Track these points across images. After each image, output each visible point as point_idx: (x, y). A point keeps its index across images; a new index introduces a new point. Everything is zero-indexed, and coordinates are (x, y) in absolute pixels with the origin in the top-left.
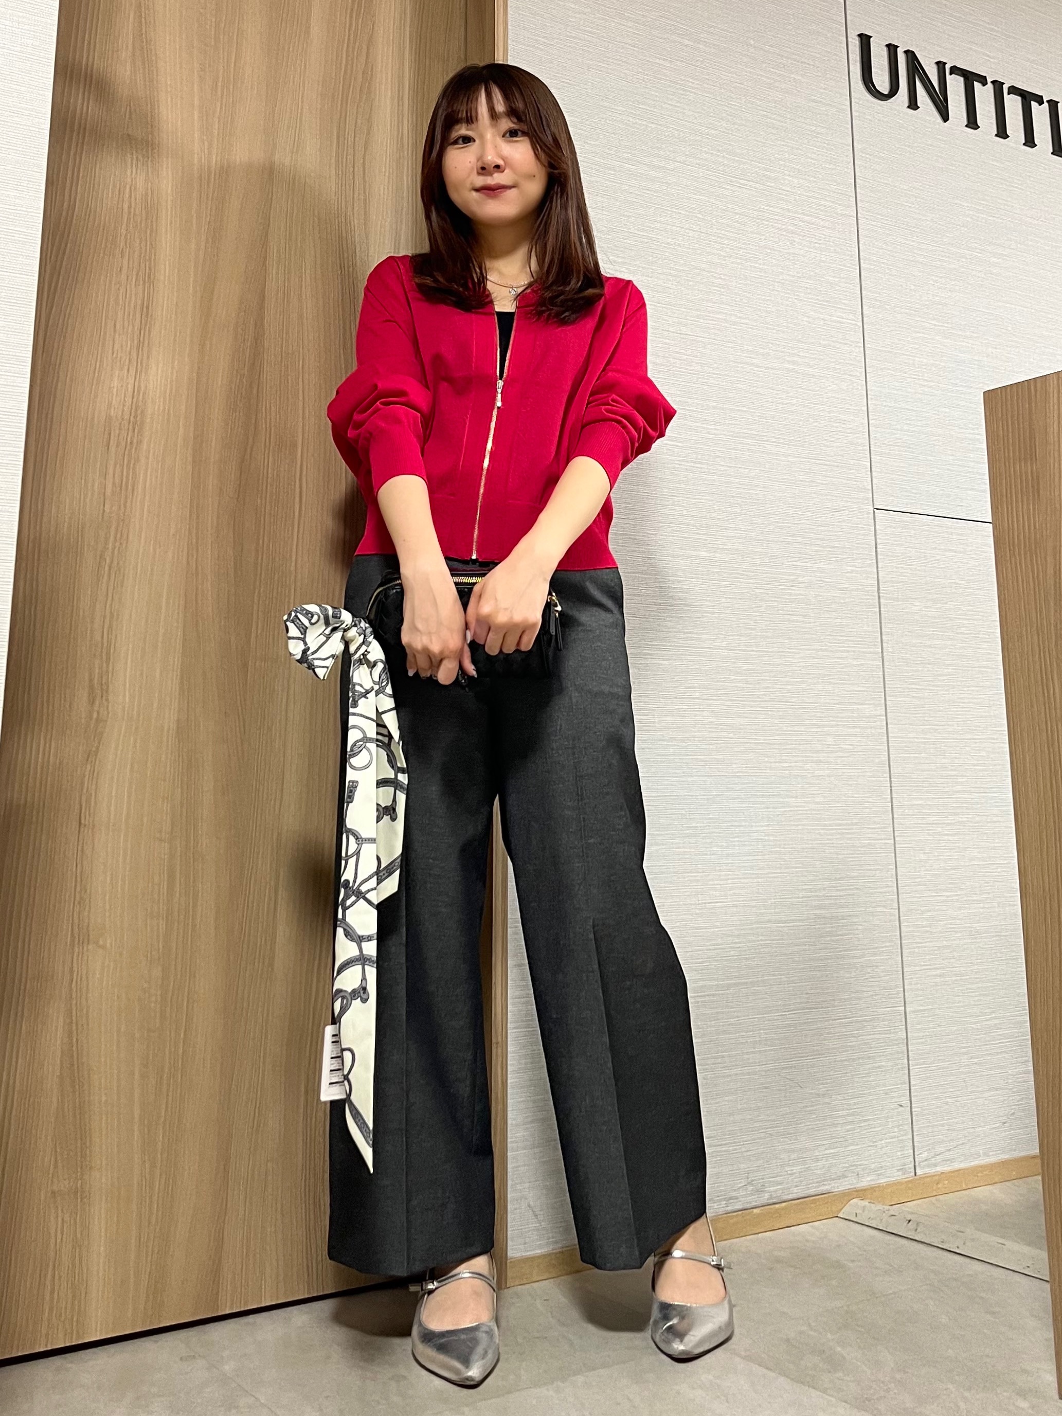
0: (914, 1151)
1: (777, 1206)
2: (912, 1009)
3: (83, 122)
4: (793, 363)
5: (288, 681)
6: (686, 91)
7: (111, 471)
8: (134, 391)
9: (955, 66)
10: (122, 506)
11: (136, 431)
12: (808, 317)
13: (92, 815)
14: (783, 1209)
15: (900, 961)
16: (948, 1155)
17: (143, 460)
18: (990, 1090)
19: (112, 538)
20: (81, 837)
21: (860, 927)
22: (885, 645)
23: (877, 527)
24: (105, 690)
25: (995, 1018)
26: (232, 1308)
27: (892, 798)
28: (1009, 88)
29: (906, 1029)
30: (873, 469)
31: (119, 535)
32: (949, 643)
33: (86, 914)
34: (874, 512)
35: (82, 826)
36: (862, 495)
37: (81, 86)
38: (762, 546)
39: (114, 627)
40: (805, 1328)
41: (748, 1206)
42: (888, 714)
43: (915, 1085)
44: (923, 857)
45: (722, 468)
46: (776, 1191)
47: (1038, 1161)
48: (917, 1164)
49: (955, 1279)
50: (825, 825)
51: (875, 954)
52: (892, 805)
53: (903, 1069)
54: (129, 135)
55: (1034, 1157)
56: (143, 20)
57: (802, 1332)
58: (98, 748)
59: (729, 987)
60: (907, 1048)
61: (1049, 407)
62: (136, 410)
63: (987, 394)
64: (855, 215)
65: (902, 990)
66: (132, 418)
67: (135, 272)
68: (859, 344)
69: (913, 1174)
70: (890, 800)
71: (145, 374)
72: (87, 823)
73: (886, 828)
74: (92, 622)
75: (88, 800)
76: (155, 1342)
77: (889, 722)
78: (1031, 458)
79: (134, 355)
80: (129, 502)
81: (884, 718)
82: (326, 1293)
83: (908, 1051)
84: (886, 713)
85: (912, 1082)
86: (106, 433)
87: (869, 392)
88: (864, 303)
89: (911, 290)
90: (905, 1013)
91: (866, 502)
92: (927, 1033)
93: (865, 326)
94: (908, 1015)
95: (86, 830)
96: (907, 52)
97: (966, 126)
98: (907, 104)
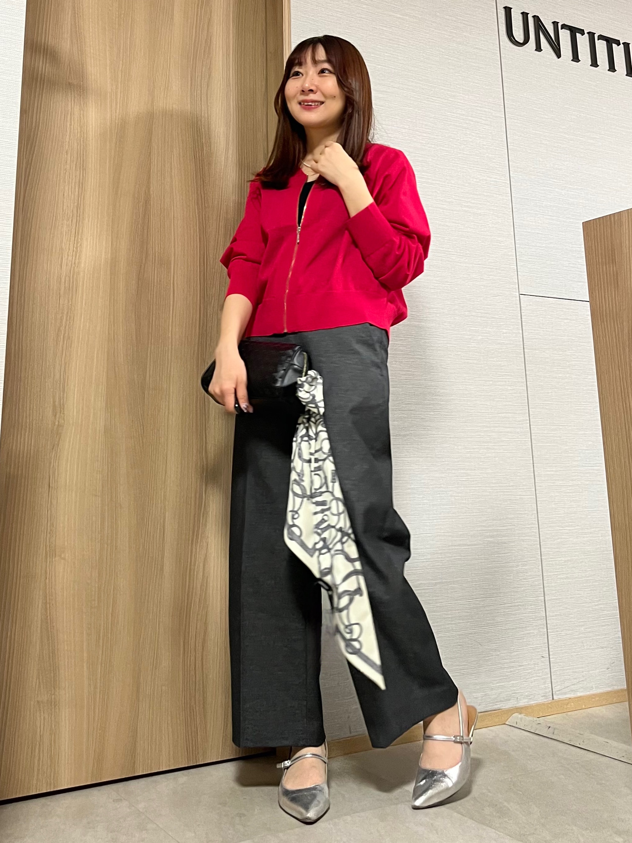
0: (552, 685)
2: (549, 599)
3: (43, 78)
4: (468, 207)
5: (169, 402)
6: (399, 45)
7: (63, 280)
8: (75, 233)
10: (70, 301)
11: (77, 256)
12: (476, 179)
13: (56, 481)
15: (541, 569)
16: (574, 687)
17: (82, 273)
18: (598, 648)
19: (64, 319)
20: (50, 494)
21: (516, 549)
22: (528, 377)
23: (522, 305)
24: (62, 408)
25: (601, 604)
26: (143, 771)
27: (534, 470)
29: (545, 611)
30: (518, 270)
31: (68, 318)
33: (54, 539)
34: (520, 296)
35: (51, 488)
36: (512, 286)
37: (42, 55)
38: (451, 318)
39: (67, 371)
42: (531, 419)
43: (552, 645)
44: (554, 506)
47: (626, 693)
48: (554, 693)
49: (578, 763)
50: (493, 487)
51: (525, 565)
52: (534, 475)
53: (544, 634)
54: (69, 83)
55: (623, 690)
56: (77, 15)
58: (59, 442)
60: (546, 622)
61: (623, 231)
62: (77, 244)
63: (584, 223)
64: (504, 117)
65: (542, 586)
66: (75, 249)
67: (75, 163)
68: (508, 195)
69: (552, 698)
70: (533, 472)
71: (82, 223)
72: (53, 486)
73: (531, 488)
74: (54, 368)
75: (54, 473)
76: (99, 790)
77: (531, 424)
78: (613, 263)
79: (75, 212)
80: (74, 297)
81: (528, 421)
82: (198, 764)
83: (547, 624)
84: (529, 418)
85: (550, 643)
86: (60, 257)
87: (515, 224)
88: (510, 169)
89: (540, 161)
90: (545, 600)
91: (514, 290)
92: (558, 613)
93: (511, 183)
94: (546, 602)
95: (53, 490)
96: (534, 17)
97: (572, 60)
98: (535, 48)
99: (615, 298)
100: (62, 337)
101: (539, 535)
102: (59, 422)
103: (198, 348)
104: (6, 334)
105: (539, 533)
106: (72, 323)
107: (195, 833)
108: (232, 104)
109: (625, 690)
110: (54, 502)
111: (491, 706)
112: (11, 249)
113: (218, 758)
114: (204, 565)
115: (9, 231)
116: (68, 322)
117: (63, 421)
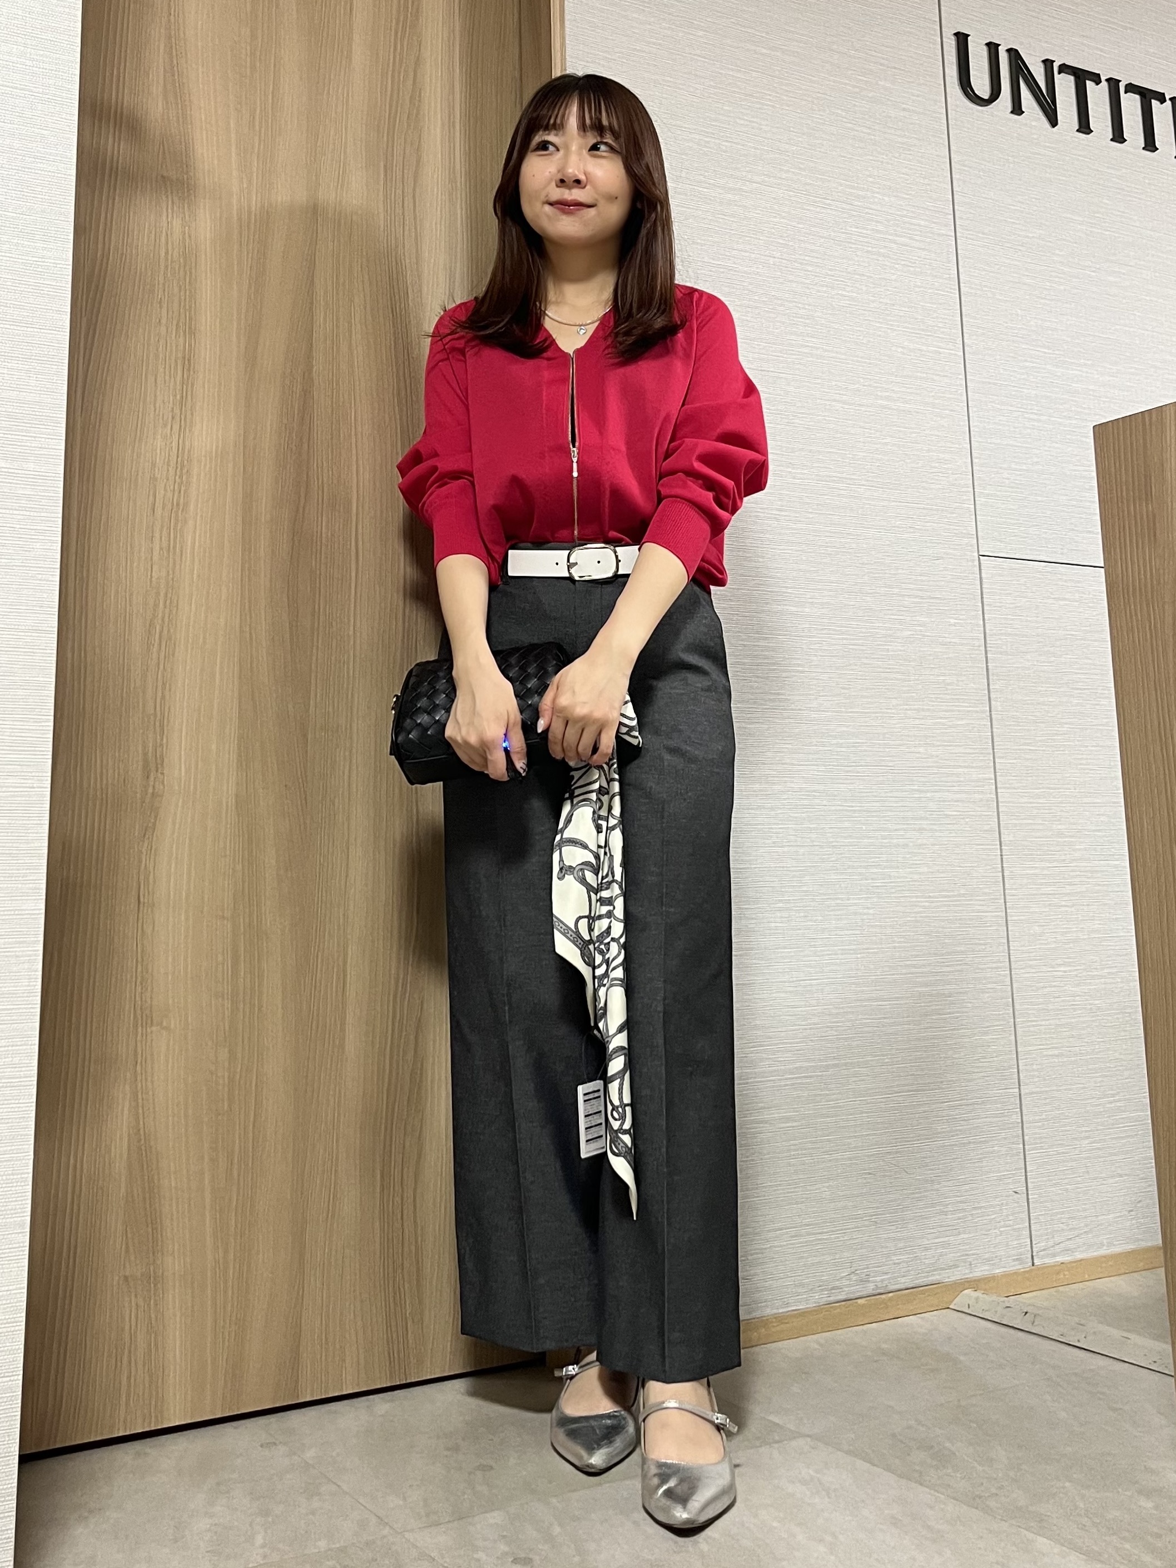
0: (1031, 1241)
1: (883, 1296)
2: (1027, 1091)
3: (115, 165)
4: (887, 398)
5: (351, 752)
6: (763, 104)
7: (157, 535)
8: (178, 451)
9: (1064, 64)
10: (171, 572)
11: (182, 492)
12: (902, 348)
13: (151, 893)
14: (890, 1299)
15: (1014, 1041)
16: (1070, 1244)
17: (191, 523)
18: (1112, 1177)
19: (161, 605)
20: (141, 915)
21: (969, 1005)
22: (993, 703)
23: (983, 575)
24: (160, 764)
25: (1119, 1101)
26: (312, 1395)
27: (1002, 867)
28: (1126, 86)
29: (1022, 1113)
30: (977, 512)
31: (168, 602)
32: (1065, 699)
33: (148, 994)
34: (979, 559)
35: (141, 905)
36: (966, 540)
37: (111, 125)
38: (856, 598)
39: (167, 697)
40: (912, 1423)
41: (852, 1296)
42: (998, 778)
43: (1031, 1171)
44: (1037, 930)
45: (811, 516)
46: (882, 1281)
47: (1161, 1253)
48: (1035, 1254)
49: (1076, 1374)
50: (930, 897)
51: (986, 1033)
52: (1003, 876)
53: (1018, 1153)
54: (162, 176)
55: (1156, 1248)
56: (174, 52)
57: (909, 1427)
58: (154, 824)
59: (827, 1067)
60: (1023, 1132)
61: (1166, 441)
62: (181, 469)
63: (1097, 429)
64: (953, 234)
65: (1016, 1070)
66: (177, 477)
67: (175, 323)
68: (960, 377)
69: (1031, 1264)
70: (1000, 870)
71: (190, 431)
72: (146, 901)
73: (997, 899)
74: (144, 692)
75: (146, 878)
76: (235, 1428)
77: (998, 786)
78: (1147, 500)
79: (177, 411)
80: (178, 567)
81: (993, 781)
82: (409, 1381)
83: (1023, 1135)
84: (995, 776)
85: (1029, 1168)
86: (151, 493)
87: (971, 429)
88: (965, 331)
89: (1017, 315)
90: (1020, 1095)
91: (970, 548)
92: (1044, 1117)
93: (966, 355)
94: (1023, 1097)
95: (145, 908)
96: (1009, 51)
97: (1077, 131)
98: (1010, 110)
99: (1150, 562)
100: (157, 636)
101: (1011, 980)
102: (154, 787)
103: (402, 655)
104: (56, 633)
105: (1011, 978)
106: (174, 612)
107: (405, 1499)
108: (460, 213)
109: (1160, 1248)
110: (149, 931)
111: (925, 1277)
112: (62, 479)
113: (444, 1371)
114: (416, 1038)
115: (57, 447)
116: (167, 611)
117: (162, 787)
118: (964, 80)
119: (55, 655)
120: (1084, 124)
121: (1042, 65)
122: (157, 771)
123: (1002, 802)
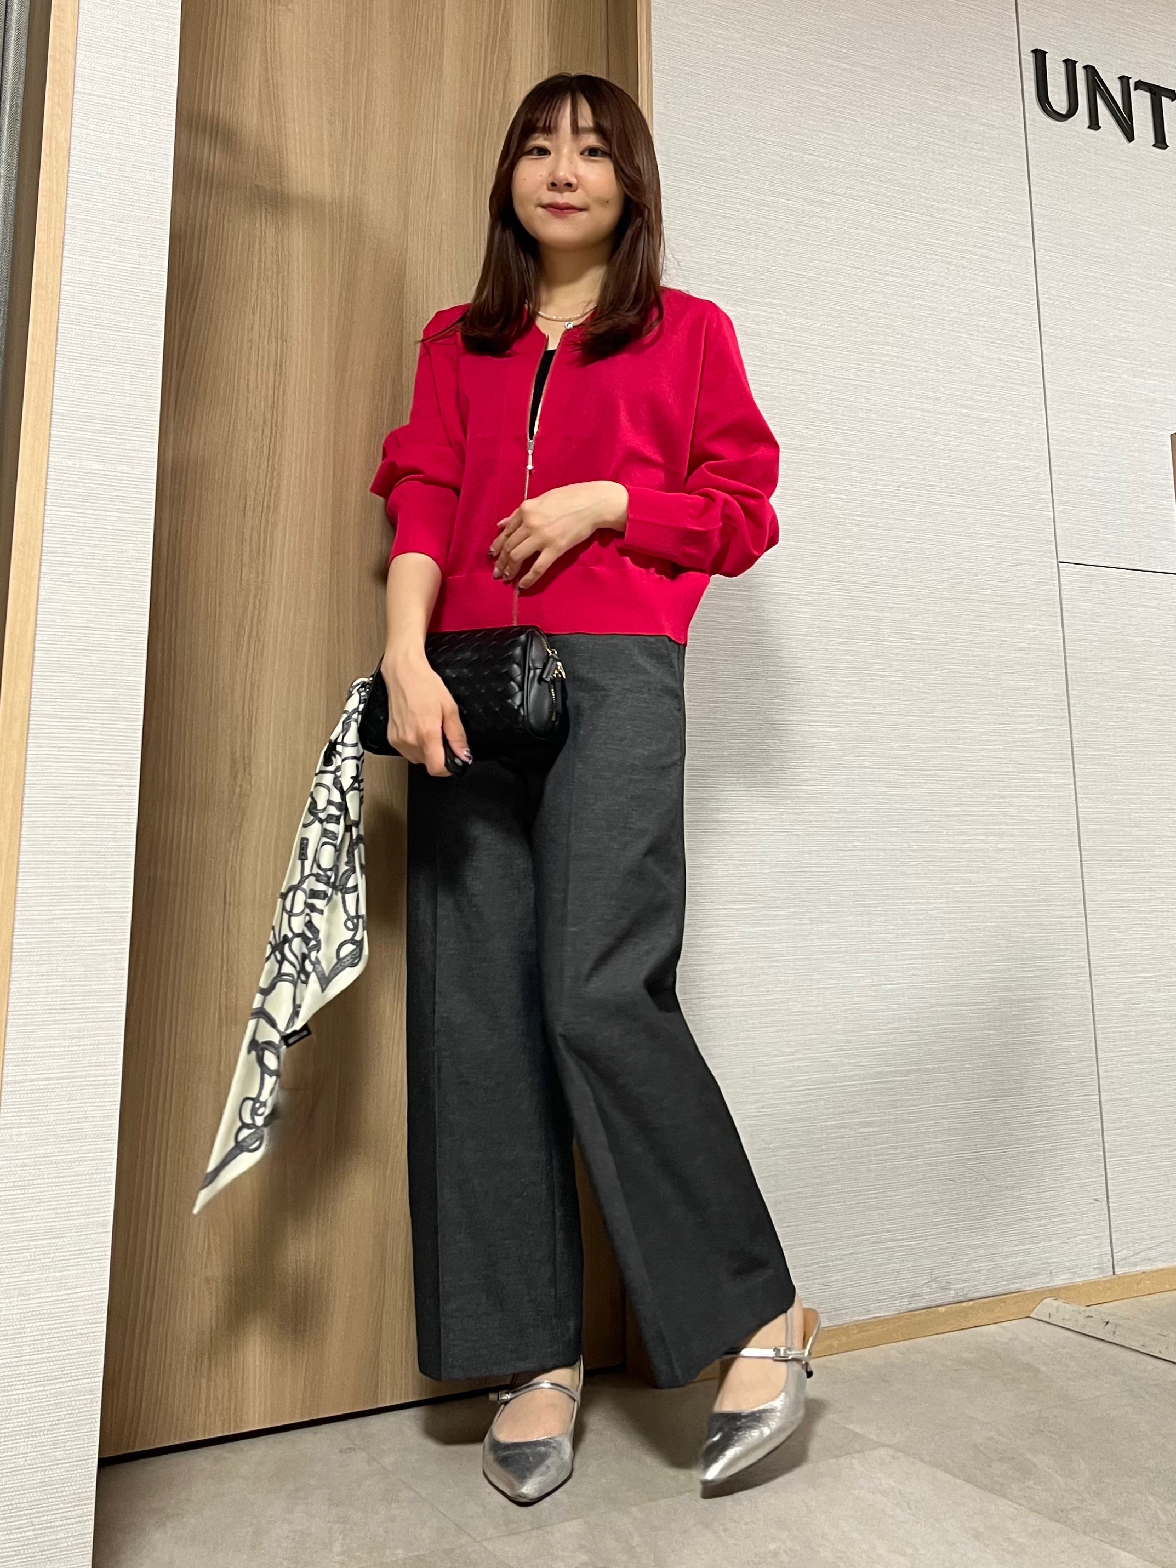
0: (1112, 1249)
1: (964, 1304)
2: (1108, 1098)
3: (210, 175)
4: (965, 406)
6: (845, 118)
7: (248, 536)
8: (269, 453)
9: (1140, 81)
10: (261, 575)
11: (273, 494)
12: (983, 357)
13: (237, 893)
14: (970, 1308)
15: (1094, 1047)
16: (1151, 1254)
17: (281, 526)
19: (251, 606)
20: (226, 915)
21: (1050, 1011)
22: (1072, 708)
23: (1063, 581)
24: (247, 765)
26: (392, 1400)
27: (1082, 873)
29: (1102, 1119)
30: (1056, 520)
31: (257, 603)
32: (1143, 705)
33: (234, 994)
34: (1058, 565)
35: (227, 905)
36: (1045, 547)
37: (207, 137)
38: (936, 604)
39: (255, 697)
40: (992, 1434)
41: (934, 1304)
42: (1078, 784)
43: (1112, 1179)
44: (1118, 936)
45: (892, 522)
46: (962, 1289)
48: (1115, 1263)
49: (1156, 1385)
50: (1011, 902)
51: (1065, 1040)
52: (1083, 881)
53: (1098, 1161)
54: (257, 186)
56: (269, 64)
57: (990, 1438)
58: (241, 824)
59: (909, 1072)
60: (1103, 1139)
62: (272, 472)
63: (1174, 436)
64: (1032, 247)
65: (1096, 1077)
66: (268, 480)
67: (267, 328)
68: (1038, 386)
69: (1112, 1273)
70: (1080, 875)
71: (281, 436)
72: (232, 901)
73: (1077, 904)
74: (232, 693)
75: (233, 877)
76: (316, 1433)
77: (1078, 791)
79: (268, 415)
80: (267, 567)
81: (1073, 787)
83: (1103, 1142)
84: (1075, 782)
85: (1109, 1175)
86: (242, 496)
87: (1050, 437)
88: (1043, 340)
89: (1095, 325)
90: (1100, 1102)
91: (1049, 554)
92: (1124, 1124)
93: (1045, 365)
94: (1103, 1104)
95: (231, 908)
96: (1086, 67)
97: (1154, 146)
98: (1087, 124)
100: (246, 637)
101: (1091, 986)
102: (241, 787)
104: (147, 633)
105: (1091, 984)
106: (263, 613)
107: (484, 1506)
110: (234, 930)
111: (1005, 1285)
112: (155, 481)
115: (150, 450)
116: (256, 613)
117: (249, 787)
118: (1042, 94)
119: (145, 655)
120: (1160, 139)
121: (1118, 82)
122: (244, 771)
123: (1082, 808)
